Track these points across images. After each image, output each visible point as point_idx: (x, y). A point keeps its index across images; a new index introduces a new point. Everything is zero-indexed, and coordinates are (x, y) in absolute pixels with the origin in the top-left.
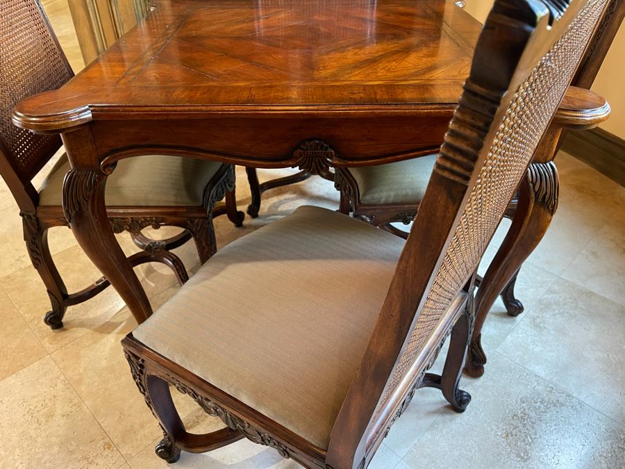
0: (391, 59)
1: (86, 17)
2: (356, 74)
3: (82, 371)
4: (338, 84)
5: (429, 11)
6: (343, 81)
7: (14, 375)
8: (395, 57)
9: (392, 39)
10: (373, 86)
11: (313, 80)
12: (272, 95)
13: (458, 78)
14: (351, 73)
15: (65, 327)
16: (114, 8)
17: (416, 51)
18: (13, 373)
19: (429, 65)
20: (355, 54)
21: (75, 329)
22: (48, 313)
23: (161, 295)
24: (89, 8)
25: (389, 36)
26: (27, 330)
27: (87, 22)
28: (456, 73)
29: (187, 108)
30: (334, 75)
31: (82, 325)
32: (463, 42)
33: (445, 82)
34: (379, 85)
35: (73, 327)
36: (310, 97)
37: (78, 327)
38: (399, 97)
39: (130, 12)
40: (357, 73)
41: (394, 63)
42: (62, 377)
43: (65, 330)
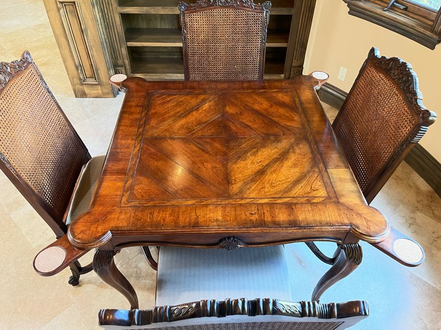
0: (273, 169)
1: (66, 43)
2: (253, 190)
3: (94, 316)
4: (243, 202)
5: (297, 99)
6: (246, 198)
7: (56, 318)
8: (275, 166)
9: (274, 141)
10: (262, 204)
11: (229, 197)
12: (208, 216)
13: (310, 195)
14: (250, 188)
15: (80, 284)
16: (86, 38)
17: (287, 158)
18: (55, 317)
19: (295, 178)
20: (252, 163)
21: (86, 285)
22: (70, 278)
23: (134, 260)
24: (69, 38)
25: (272, 138)
26: (58, 287)
27: (68, 46)
28: (308, 189)
29: (163, 231)
30: (241, 191)
31: (89, 282)
32: (315, 147)
33: (303, 200)
34: (265, 204)
35: (84, 284)
36: (229, 218)
37: (87, 284)
38: (277, 219)
39: (97, 41)
40: (253, 188)
41: (274, 175)
42: (83, 320)
43: (80, 286)
